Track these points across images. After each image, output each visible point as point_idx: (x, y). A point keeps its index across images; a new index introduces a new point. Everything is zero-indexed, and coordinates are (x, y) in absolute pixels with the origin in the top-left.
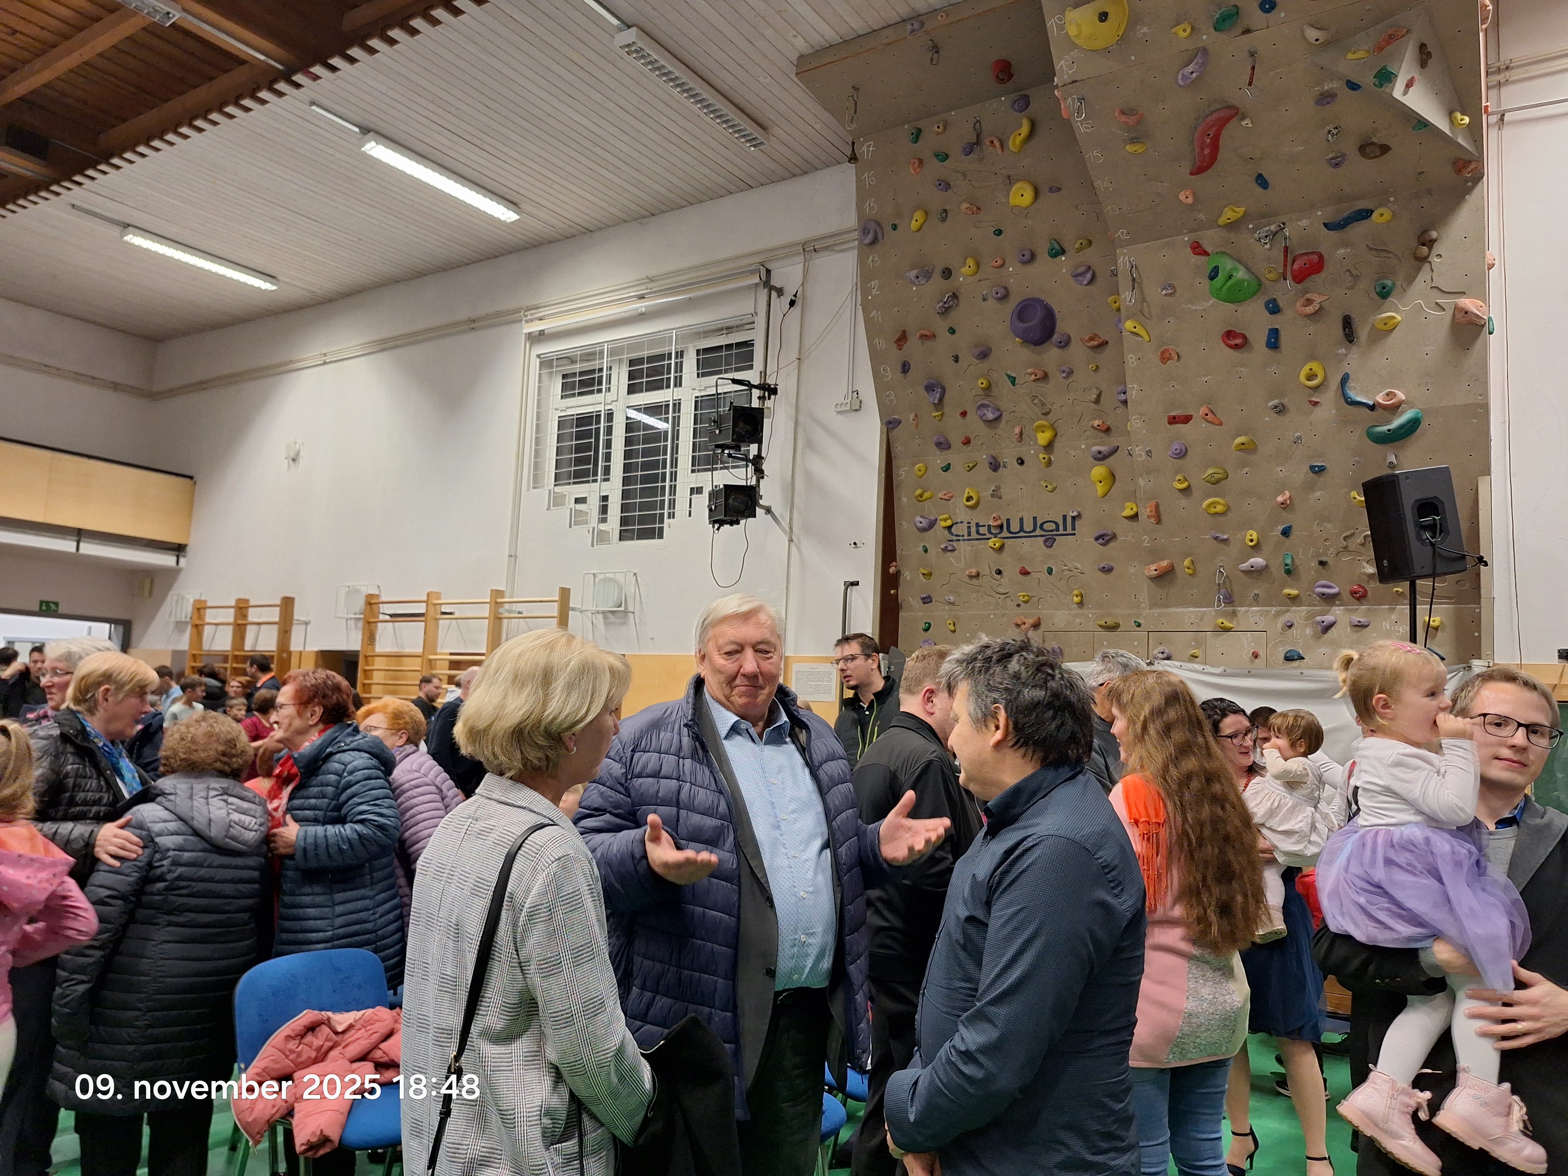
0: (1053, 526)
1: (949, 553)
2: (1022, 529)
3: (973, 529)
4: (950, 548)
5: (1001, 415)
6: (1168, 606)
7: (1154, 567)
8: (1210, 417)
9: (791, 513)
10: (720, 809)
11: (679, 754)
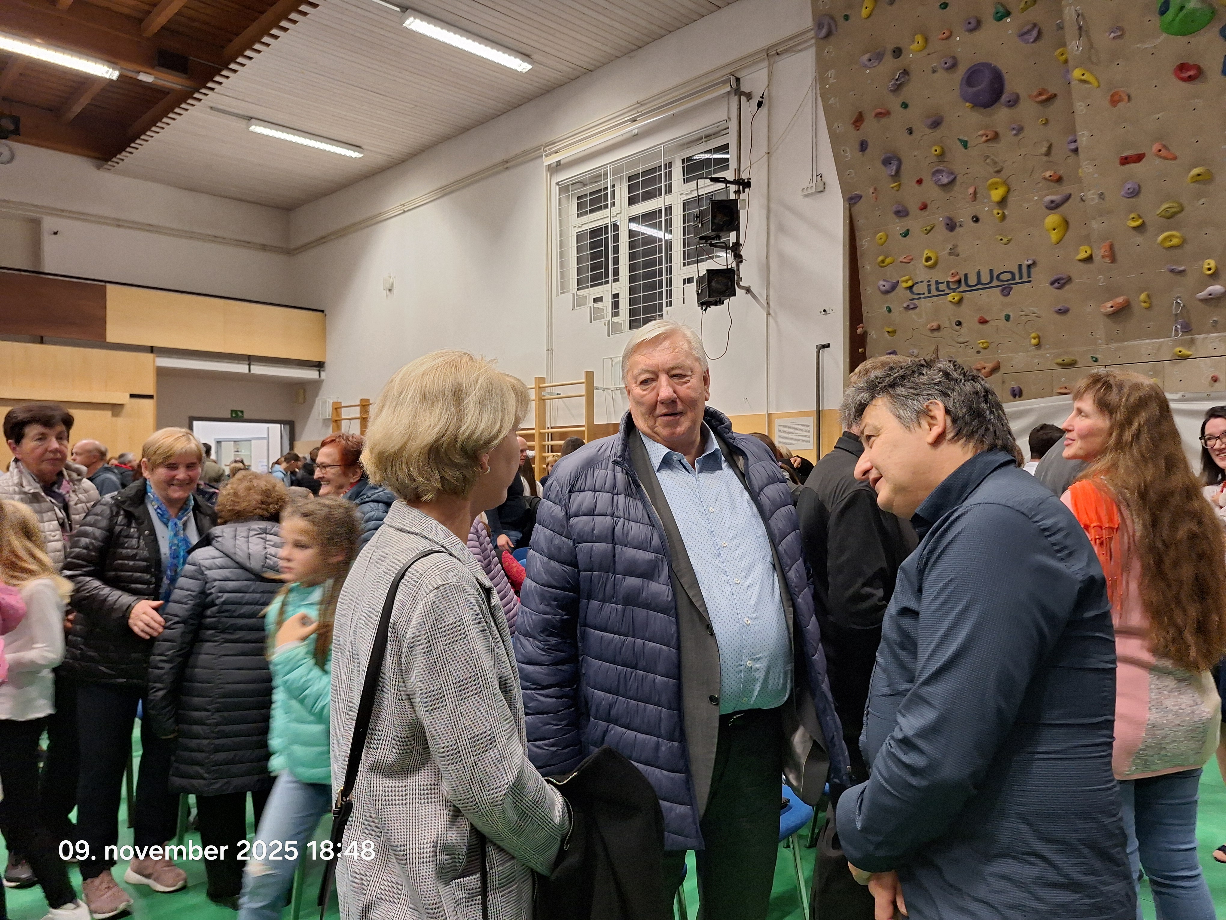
0: (1009, 276)
1: (911, 311)
2: (979, 282)
3: (933, 287)
4: (912, 306)
5: (955, 178)
6: (1125, 340)
7: (1109, 304)
8: (1163, 153)
9: (768, 290)
10: (653, 543)
11: (613, 491)
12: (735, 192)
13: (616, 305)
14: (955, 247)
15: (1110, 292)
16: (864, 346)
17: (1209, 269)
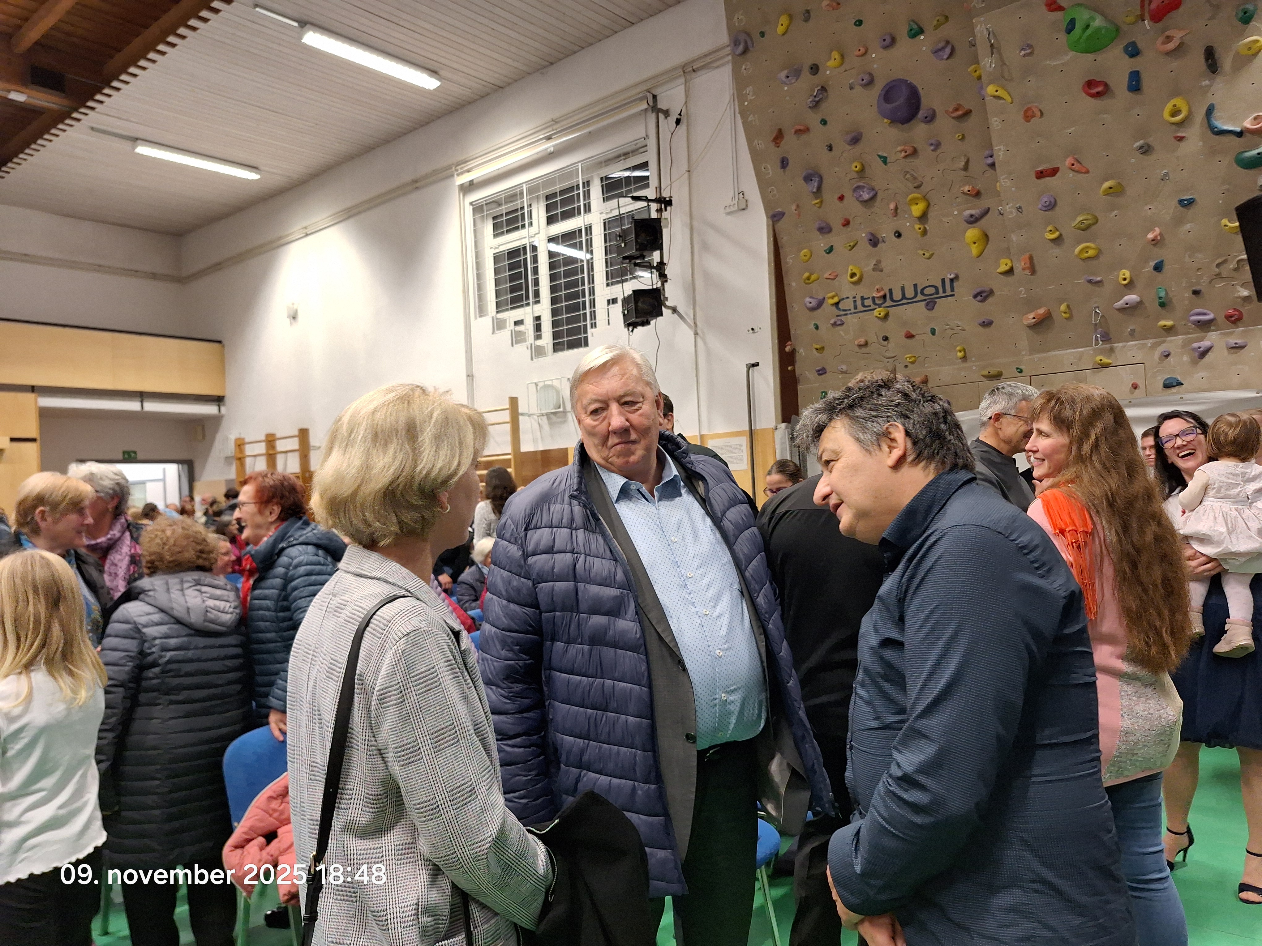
0: (932, 290)
1: (838, 328)
2: (904, 297)
3: (859, 303)
4: (839, 323)
5: (876, 193)
6: (1048, 350)
7: (1031, 316)
8: (1077, 166)
9: (694, 309)
10: (617, 578)
11: (571, 526)
12: (657, 211)
13: (538, 328)
14: (879, 262)
15: (1031, 304)
16: (793, 363)
17: (1125, 279)
